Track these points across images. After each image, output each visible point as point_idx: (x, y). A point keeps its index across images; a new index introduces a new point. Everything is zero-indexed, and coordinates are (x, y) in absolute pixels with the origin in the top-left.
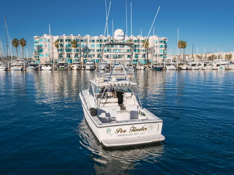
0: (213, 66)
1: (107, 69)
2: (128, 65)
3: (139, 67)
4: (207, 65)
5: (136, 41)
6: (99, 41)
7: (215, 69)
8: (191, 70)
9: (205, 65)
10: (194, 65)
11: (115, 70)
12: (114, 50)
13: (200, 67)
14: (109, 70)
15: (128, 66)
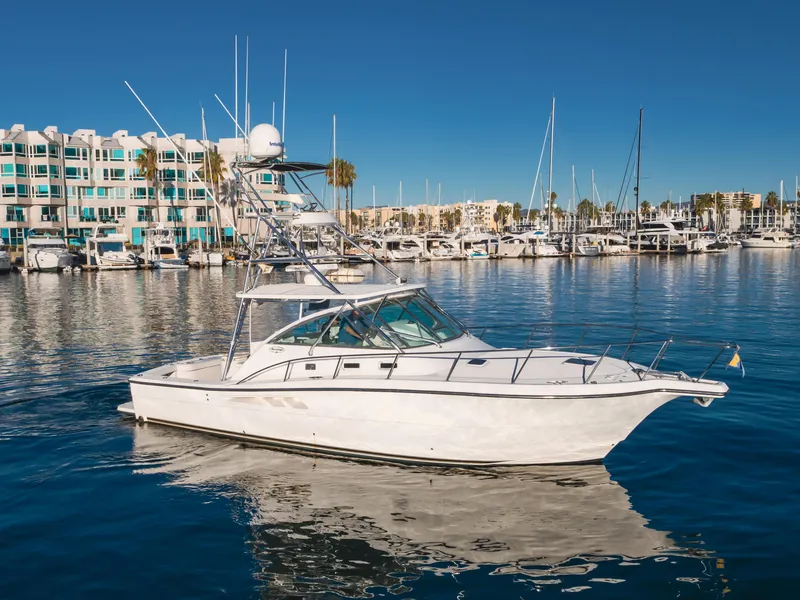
0: (451, 247)
1: (73, 267)
2: (156, 249)
3: (205, 255)
4: (434, 244)
5: (169, 156)
6: (14, 152)
7: (461, 259)
8: (388, 261)
9: (429, 244)
10: (393, 246)
11: (110, 270)
12: (79, 188)
13: (414, 252)
14: (83, 270)
15: (157, 253)
